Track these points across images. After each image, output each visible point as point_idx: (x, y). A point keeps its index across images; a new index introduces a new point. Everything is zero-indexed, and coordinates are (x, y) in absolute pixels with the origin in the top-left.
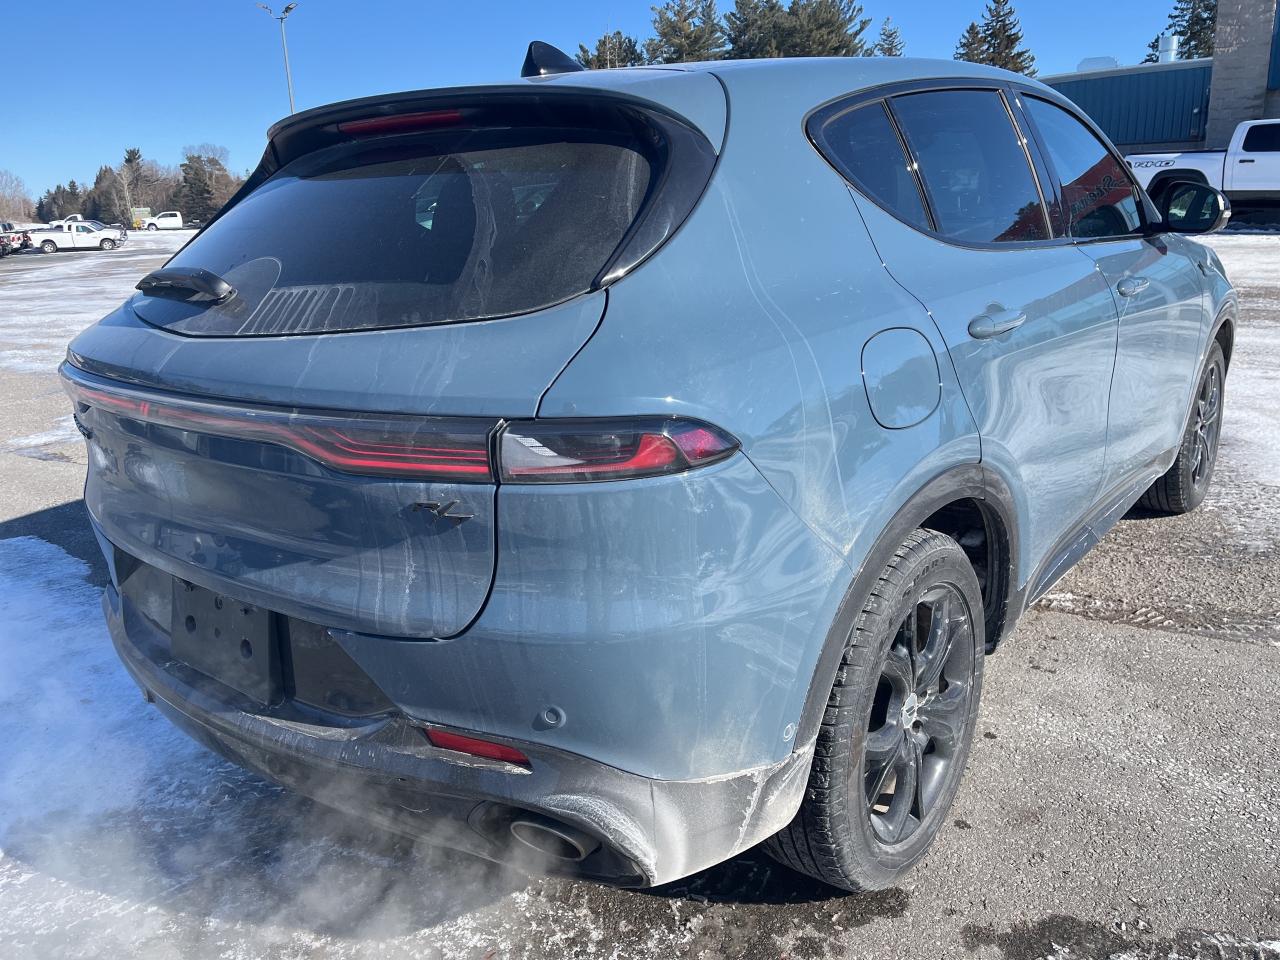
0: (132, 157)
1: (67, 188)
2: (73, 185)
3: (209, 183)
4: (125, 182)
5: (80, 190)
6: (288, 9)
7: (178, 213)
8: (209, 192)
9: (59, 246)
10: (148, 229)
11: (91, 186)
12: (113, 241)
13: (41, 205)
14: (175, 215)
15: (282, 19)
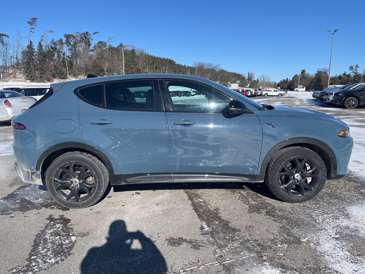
0: (303, 72)
1: (286, 80)
2: (287, 79)
3: (322, 78)
4: (299, 79)
5: (289, 80)
6: (336, 31)
7: (305, 87)
8: (321, 81)
9: (269, 95)
10: (296, 91)
11: (291, 79)
12: (282, 94)
13: (279, 83)
14: (304, 88)
15: (333, 34)
